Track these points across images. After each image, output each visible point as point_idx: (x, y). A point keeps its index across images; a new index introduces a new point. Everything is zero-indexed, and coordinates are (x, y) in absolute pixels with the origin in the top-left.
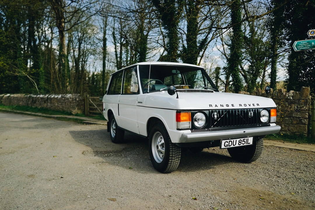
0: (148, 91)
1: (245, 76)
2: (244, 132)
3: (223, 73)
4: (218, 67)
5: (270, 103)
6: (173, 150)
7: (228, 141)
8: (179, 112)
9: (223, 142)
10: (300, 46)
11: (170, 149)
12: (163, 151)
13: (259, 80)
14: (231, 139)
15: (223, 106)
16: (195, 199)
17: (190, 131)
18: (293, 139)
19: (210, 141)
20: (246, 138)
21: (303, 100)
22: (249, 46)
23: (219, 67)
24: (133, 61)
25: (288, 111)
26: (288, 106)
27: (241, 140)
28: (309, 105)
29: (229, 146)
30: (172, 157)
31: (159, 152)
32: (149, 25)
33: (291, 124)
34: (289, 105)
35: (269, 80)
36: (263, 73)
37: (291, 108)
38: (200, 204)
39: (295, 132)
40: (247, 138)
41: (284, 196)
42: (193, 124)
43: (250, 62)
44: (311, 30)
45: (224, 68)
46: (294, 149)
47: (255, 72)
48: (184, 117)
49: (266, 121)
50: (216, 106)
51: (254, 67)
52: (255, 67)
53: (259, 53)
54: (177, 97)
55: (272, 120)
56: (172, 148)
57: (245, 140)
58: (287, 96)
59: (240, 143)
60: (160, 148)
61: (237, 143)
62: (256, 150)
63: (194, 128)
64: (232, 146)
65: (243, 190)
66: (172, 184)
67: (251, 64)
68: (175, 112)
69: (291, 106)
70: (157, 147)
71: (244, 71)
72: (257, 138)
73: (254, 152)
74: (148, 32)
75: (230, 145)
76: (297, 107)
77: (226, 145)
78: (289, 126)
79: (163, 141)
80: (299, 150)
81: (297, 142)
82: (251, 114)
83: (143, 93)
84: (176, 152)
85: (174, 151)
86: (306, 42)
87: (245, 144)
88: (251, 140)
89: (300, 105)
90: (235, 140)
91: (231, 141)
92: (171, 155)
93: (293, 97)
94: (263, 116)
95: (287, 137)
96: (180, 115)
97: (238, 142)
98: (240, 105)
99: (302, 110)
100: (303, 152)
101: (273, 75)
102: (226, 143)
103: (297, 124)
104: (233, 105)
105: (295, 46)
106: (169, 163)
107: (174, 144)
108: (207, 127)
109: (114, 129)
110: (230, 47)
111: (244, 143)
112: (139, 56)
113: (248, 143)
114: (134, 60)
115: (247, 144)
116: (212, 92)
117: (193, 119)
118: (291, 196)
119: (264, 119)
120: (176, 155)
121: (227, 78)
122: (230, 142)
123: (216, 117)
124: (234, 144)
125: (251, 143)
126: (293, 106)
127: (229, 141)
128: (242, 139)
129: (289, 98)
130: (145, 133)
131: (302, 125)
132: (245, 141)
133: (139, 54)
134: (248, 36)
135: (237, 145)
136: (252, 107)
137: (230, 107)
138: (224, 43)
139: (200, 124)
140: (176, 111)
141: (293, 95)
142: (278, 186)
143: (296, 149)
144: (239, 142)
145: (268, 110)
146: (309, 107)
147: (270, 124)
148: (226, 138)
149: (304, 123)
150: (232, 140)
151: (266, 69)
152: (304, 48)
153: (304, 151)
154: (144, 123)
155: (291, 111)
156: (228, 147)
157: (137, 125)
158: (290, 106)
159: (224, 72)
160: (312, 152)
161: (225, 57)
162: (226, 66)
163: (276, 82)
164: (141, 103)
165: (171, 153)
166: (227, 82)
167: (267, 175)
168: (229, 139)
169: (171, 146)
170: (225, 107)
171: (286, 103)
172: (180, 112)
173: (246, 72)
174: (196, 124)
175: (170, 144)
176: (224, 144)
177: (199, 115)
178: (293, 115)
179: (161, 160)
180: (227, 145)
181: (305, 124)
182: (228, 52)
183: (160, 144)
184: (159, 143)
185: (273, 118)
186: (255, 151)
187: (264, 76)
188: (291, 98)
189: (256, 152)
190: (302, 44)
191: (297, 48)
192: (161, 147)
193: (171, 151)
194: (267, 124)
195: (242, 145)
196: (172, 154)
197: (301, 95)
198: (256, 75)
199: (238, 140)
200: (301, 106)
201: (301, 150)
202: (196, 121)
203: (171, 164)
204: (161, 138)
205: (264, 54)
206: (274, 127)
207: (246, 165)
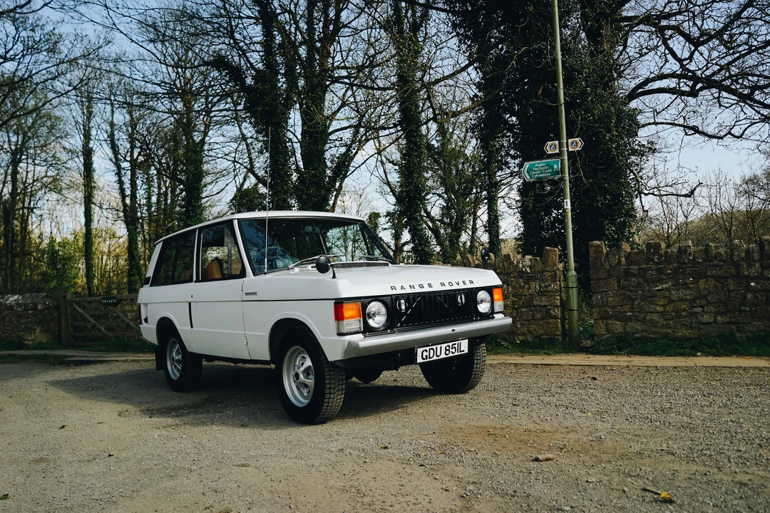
0: (266, 270)
1: (435, 231)
2: (453, 330)
3: (386, 226)
4: (374, 213)
5: (490, 278)
6: (330, 375)
7: (427, 348)
8: (339, 304)
9: (420, 351)
10: (535, 171)
11: (326, 374)
12: (311, 381)
13: (464, 237)
14: (432, 345)
15: (414, 288)
16: (386, 448)
17: (361, 336)
18: (538, 348)
19: (397, 352)
20: (457, 342)
21: (549, 271)
22: (439, 164)
23: (377, 212)
24: (166, 204)
25: (524, 295)
26: (524, 287)
27: (449, 346)
28: (559, 281)
29: (430, 358)
30: (330, 388)
31: (300, 386)
32: (205, 119)
33: (533, 319)
34: (525, 283)
35: (485, 238)
36: (471, 224)
37: (529, 289)
38: (396, 452)
39: (541, 335)
40: (459, 342)
41: (525, 427)
42: (366, 323)
43: (443, 198)
44: (549, 143)
45: (388, 214)
46: (540, 364)
47: (456, 219)
48: (349, 310)
49: (487, 311)
50: (402, 287)
51: (453, 211)
52: (454, 209)
53: (461, 179)
54: (334, 277)
55: (497, 309)
56: (330, 371)
57: (456, 346)
58: (521, 266)
59: (447, 352)
60: (302, 376)
61: (441, 352)
62: (475, 366)
63: (368, 330)
64: (435, 358)
65: (461, 428)
66: (336, 437)
67: (445, 205)
68: (331, 304)
69: (529, 285)
70: (297, 376)
71: (432, 219)
72: (475, 340)
73: (472, 371)
74: (205, 133)
75: (431, 356)
76: (540, 287)
77: (424, 357)
78: (530, 324)
79: (308, 363)
80: (549, 365)
81: (545, 353)
82: (461, 299)
83: (254, 275)
84: (337, 380)
85: (333, 377)
86: (544, 164)
87: (456, 354)
88: (465, 345)
89: (544, 282)
90: (439, 346)
91: (433, 349)
92: (328, 386)
93: (530, 267)
94: (482, 301)
95: (528, 346)
96: (342, 307)
97: (443, 350)
98: (443, 284)
99: (549, 291)
100: (556, 367)
101: (493, 225)
102: (425, 352)
103: (542, 318)
104: (430, 285)
105: (525, 172)
106: (326, 400)
107: (333, 364)
108: (390, 326)
109: (178, 361)
110: (397, 168)
111: (454, 350)
112: (182, 191)
113: (461, 351)
114: (169, 201)
115: (459, 353)
116: (388, 265)
117: (365, 316)
118: (536, 425)
119: (483, 308)
120: (337, 384)
121: (397, 237)
122: (432, 351)
123: (403, 307)
124: (438, 354)
125: (466, 351)
126: (533, 284)
127: (430, 349)
128: (450, 344)
129: (524, 269)
130: (265, 355)
131: (551, 321)
132: (455, 348)
133: (182, 186)
134: (434, 142)
135: (443, 356)
136: (462, 286)
137: (427, 289)
138: (384, 159)
139: (378, 321)
140: (334, 301)
141: (530, 263)
142: (516, 416)
143: (544, 364)
144: (446, 350)
145: (489, 290)
146: (560, 285)
147: (494, 315)
148: (424, 343)
149: (555, 316)
150: (434, 347)
151: (478, 214)
152: (541, 175)
153: (558, 365)
154: (264, 334)
155: (529, 294)
156: (428, 360)
157: (245, 341)
158: (527, 286)
159: (389, 224)
160: (571, 365)
161: (389, 190)
162: (391, 208)
163: (499, 241)
164: (255, 293)
165: (327, 382)
166: (396, 245)
167: (497, 405)
168: (429, 346)
169: (327, 369)
170: (418, 290)
171: (521, 280)
172: (343, 303)
173: (437, 222)
174: (371, 322)
175: (325, 365)
176: (421, 355)
177: (374, 307)
178: (535, 302)
179: (306, 402)
180: (426, 356)
181: (556, 318)
182: (394, 178)
183: (302, 369)
184: (298, 368)
185: (499, 305)
186: (473, 368)
187: (474, 229)
188: (528, 270)
189: (475, 370)
190: (537, 167)
191: (530, 176)
192: (305, 374)
193: (327, 377)
194: (489, 316)
195: (451, 355)
196: (330, 384)
197: (545, 263)
198: (457, 228)
199: (444, 346)
200: (547, 284)
201: (552, 365)
202: (370, 317)
203: (329, 402)
204: (303, 357)
205: (471, 182)
206: (501, 320)
207: (460, 396)
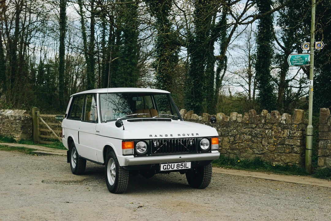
2: (180, 157)
6: (121, 172)
7: (166, 165)
9: (162, 166)
11: (119, 171)
12: (115, 174)
15: (162, 136)
17: (133, 156)
18: (284, 170)
19: (150, 165)
20: (184, 163)
29: (168, 169)
30: (121, 178)
31: (112, 176)
40: (185, 163)
42: (135, 151)
48: (128, 145)
49: (207, 149)
50: (156, 136)
54: (124, 129)
55: (213, 148)
56: (121, 170)
57: (183, 165)
59: (178, 167)
60: (112, 172)
63: (136, 155)
64: (171, 169)
72: (194, 162)
75: (169, 168)
77: (165, 168)
79: (115, 166)
83: (101, 123)
84: (124, 175)
87: (183, 168)
88: (189, 165)
90: (173, 164)
92: (119, 177)
94: (204, 144)
95: (279, 169)
97: (176, 166)
98: (179, 135)
102: (165, 166)
104: (171, 135)
107: (122, 167)
108: (148, 153)
109: (75, 159)
111: (182, 167)
113: (186, 167)
115: (185, 168)
117: (135, 147)
119: (204, 147)
120: (124, 177)
122: (169, 166)
123: (155, 145)
124: (173, 167)
125: (190, 167)
127: (168, 165)
128: (180, 164)
130: (102, 161)
135: (175, 169)
136: (191, 136)
137: (169, 137)
140: (122, 140)
144: (177, 166)
145: (209, 138)
147: (211, 151)
148: (165, 162)
150: (170, 164)
154: (101, 151)
156: (167, 170)
157: (96, 153)
165: (119, 175)
168: (167, 163)
169: (120, 169)
170: (164, 137)
172: (125, 142)
174: (138, 150)
175: (119, 168)
176: (163, 167)
177: (141, 144)
179: (114, 182)
180: (166, 168)
183: (113, 168)
185: (215, 146)
192: (114, 171)
193: (120, 173)
194: (208, 151)
195: (180, 168)
196: (121, 176)
199: (176, 164)
202: (138, 148)
203: (120, 184)
204: (114, 164)
